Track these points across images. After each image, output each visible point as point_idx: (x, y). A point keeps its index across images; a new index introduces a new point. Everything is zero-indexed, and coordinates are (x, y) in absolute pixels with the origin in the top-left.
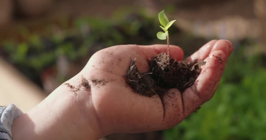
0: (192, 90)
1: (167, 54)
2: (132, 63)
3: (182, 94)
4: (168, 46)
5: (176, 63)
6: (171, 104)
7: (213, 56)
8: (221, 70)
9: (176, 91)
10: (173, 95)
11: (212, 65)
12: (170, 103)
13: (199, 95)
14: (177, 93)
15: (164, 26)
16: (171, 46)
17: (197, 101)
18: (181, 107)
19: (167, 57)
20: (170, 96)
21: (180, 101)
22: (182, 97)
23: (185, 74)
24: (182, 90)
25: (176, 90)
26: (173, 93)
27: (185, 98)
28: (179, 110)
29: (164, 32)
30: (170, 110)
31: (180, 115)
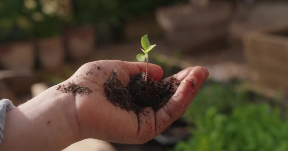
0: (164, 110)
1: (145, 74)
2: (113, 74)
3: (155, 114)
4: (147, 64)
5: (153, 83)
6: (145, 122)
7: (187, 80)
8: (193, 94)
9: (150, 110)
10: (147, 113)
11: (185, 89)
12: (144, 120)
13: (170, 116)
14: (152, 112)
15: (145, 49)
16: (149, 64)
17: (168, 121)
18: (154, 125)
19: (145, 77)
20: (145, 114)
21: (153, 119)
22: (155, 116)
23: (160, 93)
24: (156, 110)
25: (151, 108)
26: (148, 112)
27: (157, 117)
28: (151, 128)
29: (144, 54)
30: (144, 127)
31: (152, 132)
